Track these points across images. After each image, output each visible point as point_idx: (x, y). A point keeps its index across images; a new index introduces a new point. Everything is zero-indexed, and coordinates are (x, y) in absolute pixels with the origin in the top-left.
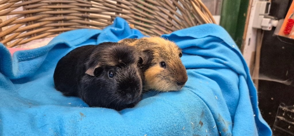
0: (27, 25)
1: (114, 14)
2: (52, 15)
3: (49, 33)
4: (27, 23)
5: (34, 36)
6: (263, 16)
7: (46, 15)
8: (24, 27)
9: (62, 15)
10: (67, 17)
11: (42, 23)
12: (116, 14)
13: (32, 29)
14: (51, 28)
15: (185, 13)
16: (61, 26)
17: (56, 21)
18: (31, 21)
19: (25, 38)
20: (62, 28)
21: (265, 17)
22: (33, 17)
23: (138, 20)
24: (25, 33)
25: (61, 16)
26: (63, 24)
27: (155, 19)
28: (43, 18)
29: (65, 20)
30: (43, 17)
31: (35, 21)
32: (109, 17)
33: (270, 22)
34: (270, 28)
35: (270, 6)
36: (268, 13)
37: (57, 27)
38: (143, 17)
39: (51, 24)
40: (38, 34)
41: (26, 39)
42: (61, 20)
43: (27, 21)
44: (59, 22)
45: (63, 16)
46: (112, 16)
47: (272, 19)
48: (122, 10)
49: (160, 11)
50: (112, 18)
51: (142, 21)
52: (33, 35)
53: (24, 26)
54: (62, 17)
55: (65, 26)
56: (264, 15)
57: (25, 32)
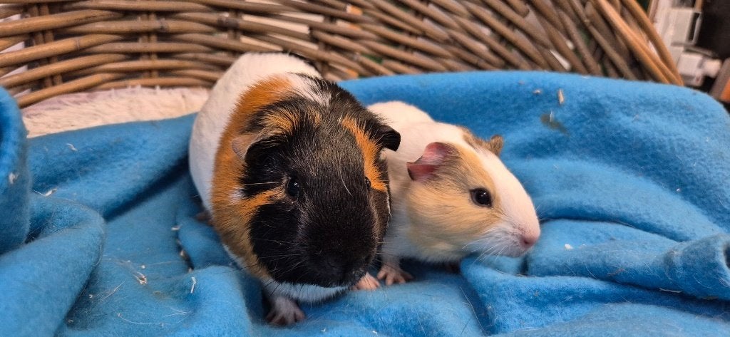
0: (28, 44)
1: (318, 19)
2: (118, 15)
3: (108, 76)
4: (30, 37)
5: (54, 84)
6: (682, 49)
7: (97, 13)
8: (20, 51)
9: (153, 16)
10: (171, 25)
11: (83, 41)
12: (325, 20)
13: (47, 60)
14: (113, 57)
15: (561, 25)
16: (149, 54)
17: (132, 36)
18: (44, 32)
19: (20, 91)
20: (150, 59)
21: (688, 51)
22: (53, 16)
23: (395, 43)
24: (21, 73)
25: (148, 19)
26: (155, 45)
27: (451, 40)
28: (88, 21)
29: (163, 35)
30: (86, 18)
31: (59, 33)
32: (304, 29)
33: (701, 65)
34: (698, 80)
35: (698, 22)
36: (694, 41)
37: (135, 55)
38: (411, 34)
39: (115, 44)
40: (68, 76)
41: (26, 92)
42: (148, 33)
43: (32, 28)
44: (140, 40)
45: (158, 19)
46: (312, 28)
47: (705, 56)
48: (345, 9)
49: (470, 15)
50: (311, 33)
51: (408, 47)
52: (49, 81)
53: (20, 46)
54: (154, 23)
55: (162, 55)
56: (685, 46)
57: (22, 69)
